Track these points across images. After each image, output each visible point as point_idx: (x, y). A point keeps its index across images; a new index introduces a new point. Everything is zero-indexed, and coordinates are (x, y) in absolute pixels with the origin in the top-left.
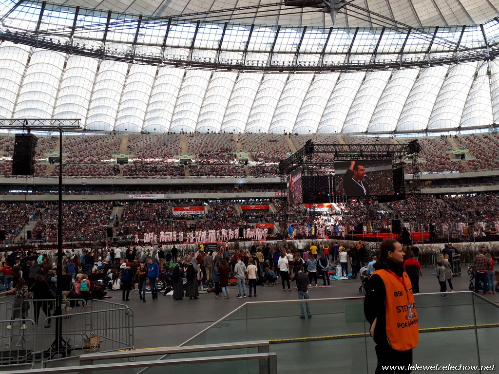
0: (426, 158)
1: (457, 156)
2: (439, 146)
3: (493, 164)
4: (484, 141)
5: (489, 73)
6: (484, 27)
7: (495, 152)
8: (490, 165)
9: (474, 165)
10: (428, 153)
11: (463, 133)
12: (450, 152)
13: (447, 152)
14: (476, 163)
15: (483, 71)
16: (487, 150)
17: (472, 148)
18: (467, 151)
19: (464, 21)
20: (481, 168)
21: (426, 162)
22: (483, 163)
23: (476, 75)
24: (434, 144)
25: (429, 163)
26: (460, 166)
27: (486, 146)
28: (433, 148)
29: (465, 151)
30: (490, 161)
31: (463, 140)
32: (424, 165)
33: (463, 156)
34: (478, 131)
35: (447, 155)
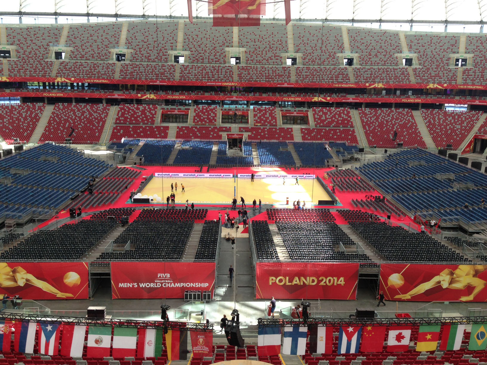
9: (468, 75)
14: (471, 73)
22: (478, 73)
25: (424, 69)
32: (418, 71)
35: (448, 59)
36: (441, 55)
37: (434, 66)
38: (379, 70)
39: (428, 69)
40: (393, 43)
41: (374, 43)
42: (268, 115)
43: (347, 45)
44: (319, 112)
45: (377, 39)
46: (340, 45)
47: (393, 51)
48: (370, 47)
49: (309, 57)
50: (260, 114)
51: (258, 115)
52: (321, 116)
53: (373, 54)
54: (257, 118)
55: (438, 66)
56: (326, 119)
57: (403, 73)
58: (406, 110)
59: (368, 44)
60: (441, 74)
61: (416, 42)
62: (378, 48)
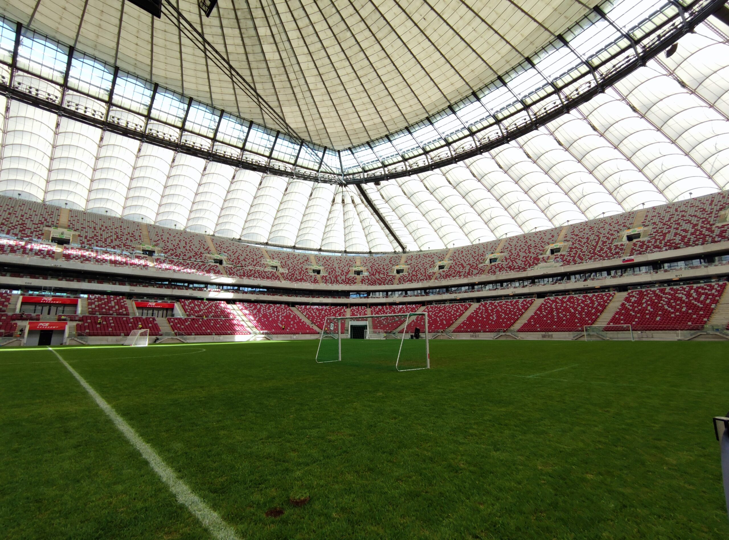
0: (288, 269)
1: (314, 271)
2: (301, 261)
3: (340, 281)
4: (336, 262)
5: (343, 201)
6: (341, 153)
7: (342, 271)
8: (337, 281)
9: (326, 280)
10: (290, 265)
11: (323, 253)
12: (309, 267)
13: (307, 267)
14: (327, 278)
15: (339, 199)
16: (337, 270)
17: (327, 266)
18: (323, 268)
19: (326, 142)
20: (331, 283)
21: (287, 272)
22: (333, 279)
23: (334, 201)
24: (297, 259)
25: (290, 274)
26: (315, 280)
27: (337, 266)
28: (296, 262)
29: (321, 268)
30: (339, 278)
31: (321, 259)
32: (285, 275)
33: (318, 272)
34: (333, 254)
35: (306, 269)
36: (300, 266)
37: (297, 272)
38: (251, 271)
39: (294, 275)
40: (257, 253)
41: (241, 252)
42: (113, 304)
43: (212, 248)
44: (190, 303)
45: (243, 249)
46: (206, 248)
47: (258, 260)
48: (237, 254)
49: (171, 252)
50: (100, 303)
51: (97, 303)
52: (194, 308)
53: (241, 258)
54: (93, 306)
55: (300, 273)
56: (201, 310)
57: (273, 275)
58: (283, 305)
59: (235, 251)
60: (305, 278)
61: (276, 256)
62: (244, 255)
